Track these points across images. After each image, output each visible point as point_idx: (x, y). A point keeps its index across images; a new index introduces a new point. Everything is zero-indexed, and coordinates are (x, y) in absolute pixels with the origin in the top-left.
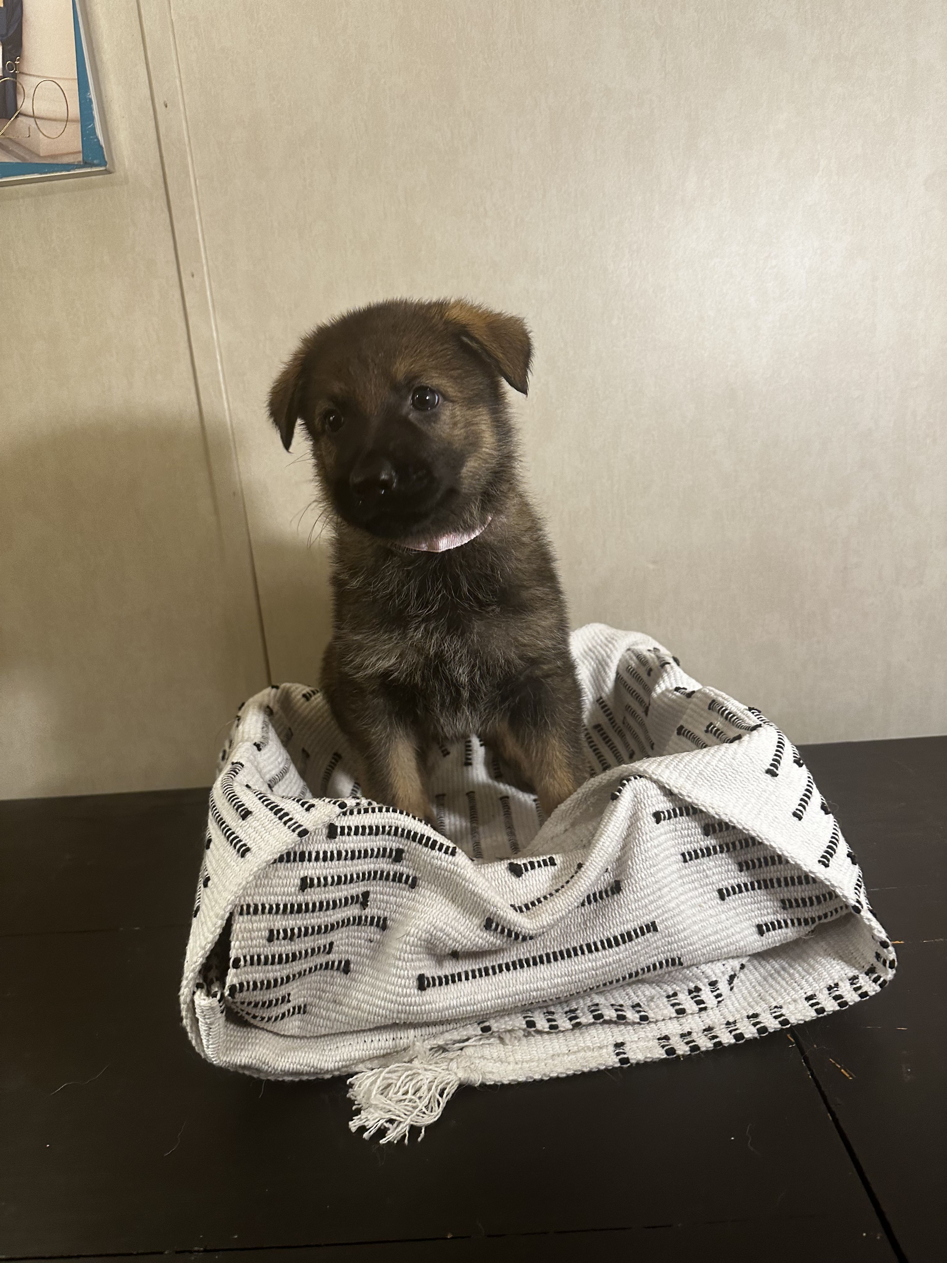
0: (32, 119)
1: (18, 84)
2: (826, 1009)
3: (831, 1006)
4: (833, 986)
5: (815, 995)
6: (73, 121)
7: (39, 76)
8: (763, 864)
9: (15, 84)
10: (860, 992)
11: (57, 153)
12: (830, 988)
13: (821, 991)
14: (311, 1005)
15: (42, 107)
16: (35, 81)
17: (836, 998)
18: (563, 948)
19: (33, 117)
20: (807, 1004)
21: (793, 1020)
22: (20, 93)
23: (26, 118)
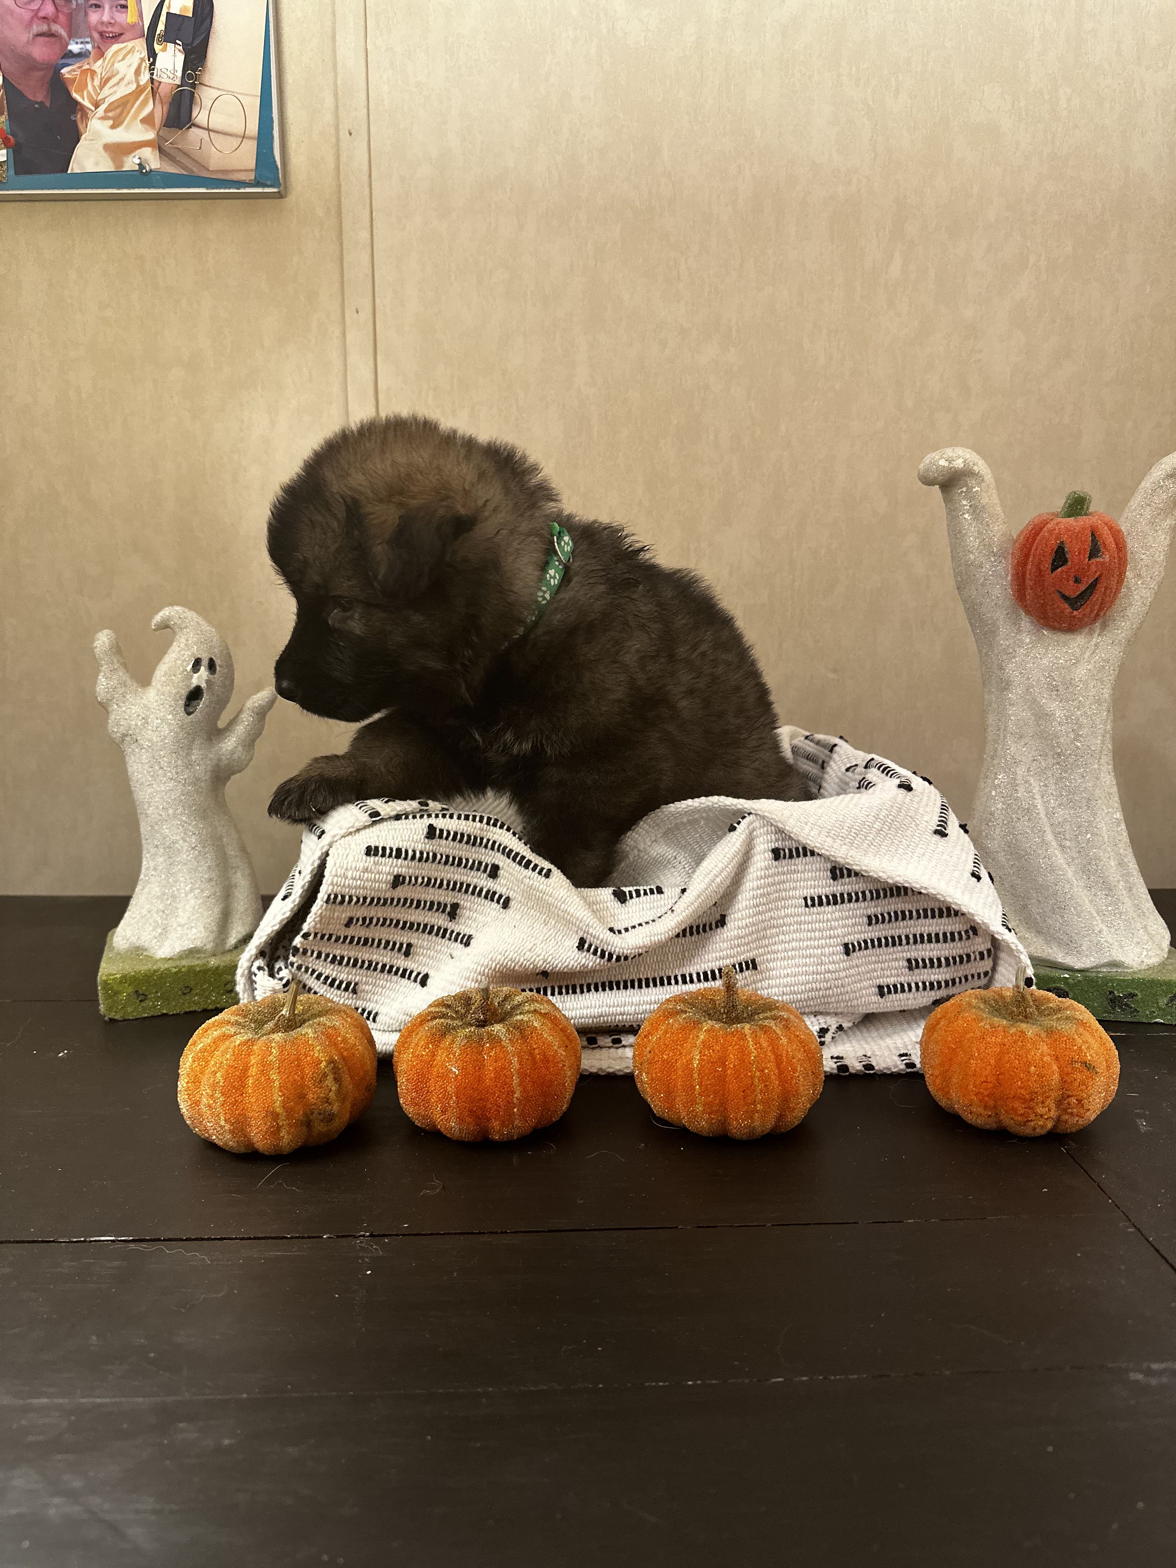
0: (207, 132)
1: (196, 95)
6: (250, 138)
7: (219, 89)
8: (893, 919)
9: (192, 94)
11: (229, 169)
15: (217, 121)
16: (215, 93)
18: (656, 976)
19: (208, 129)
21: (879, 1068)
22: (196, 104)
23: (200, 130)
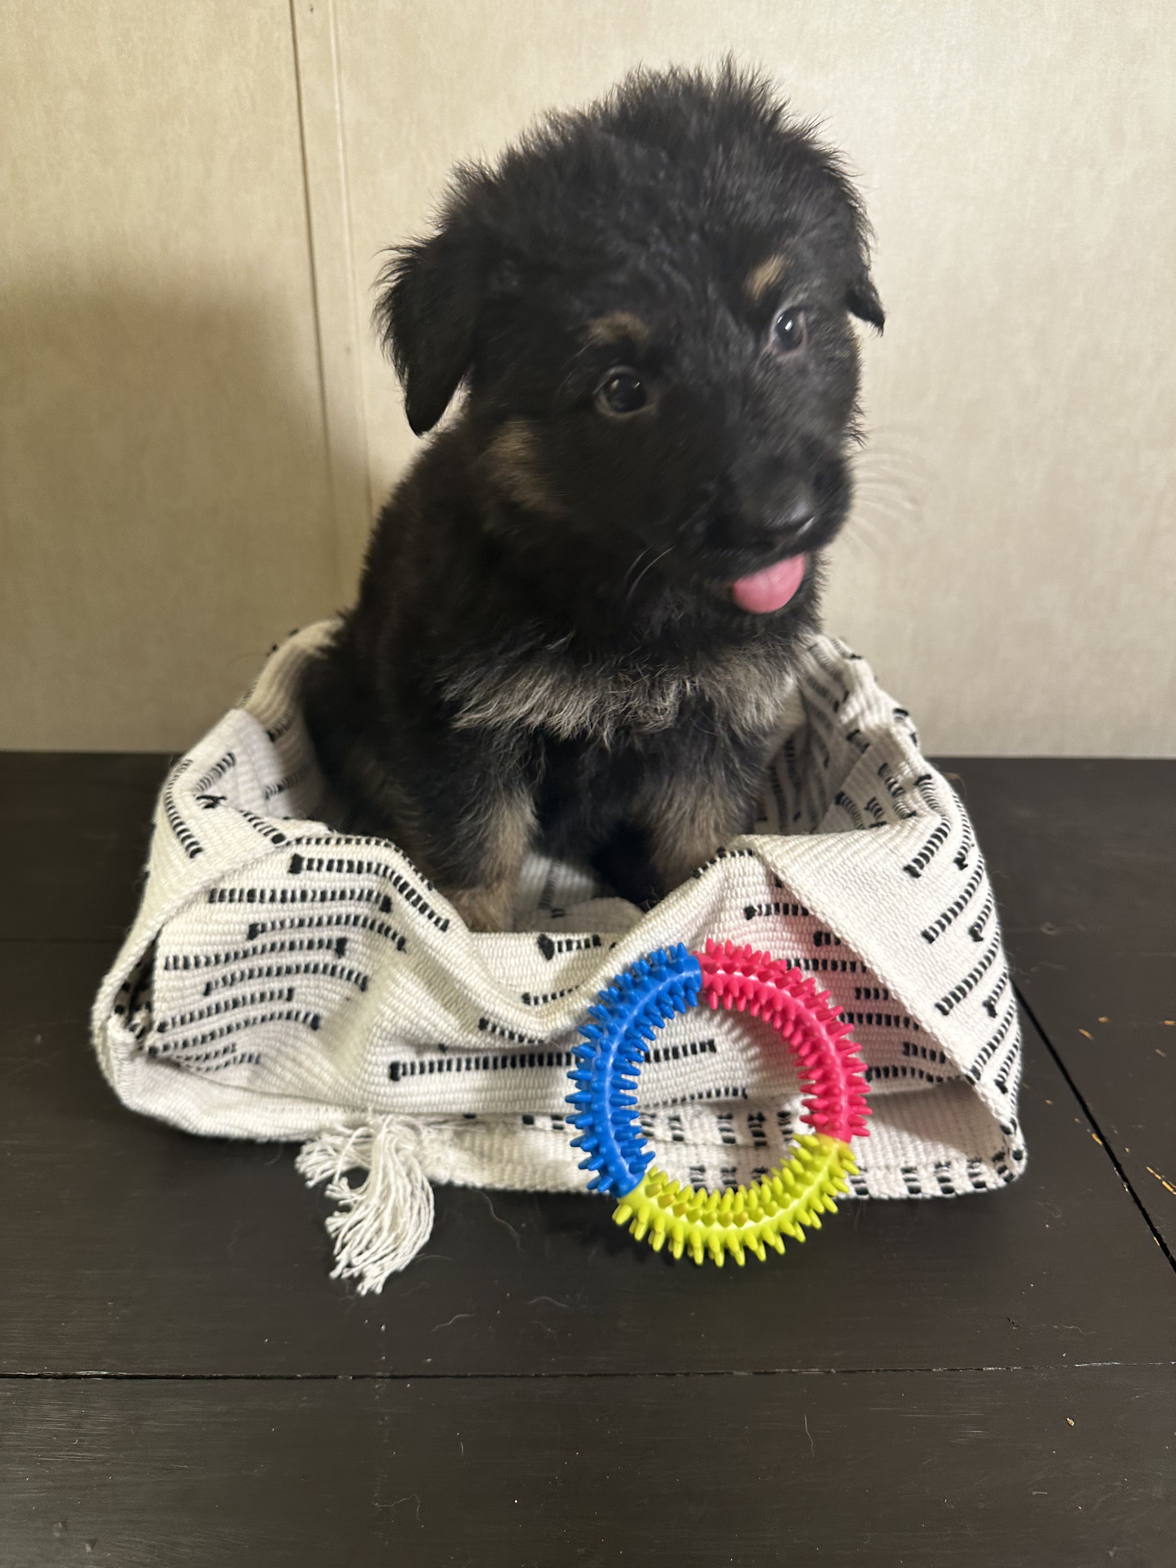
2: (923, 1190)
3: (931, 1189)
4: (943, 1163)
5: (916, 1169)
10: (975, 1180)
12: (938, 1166)
13: (925, 1167)
14: (266, 1055)
17: (942, 1180)
20: (901, 1176)
21: (875, 1191)
